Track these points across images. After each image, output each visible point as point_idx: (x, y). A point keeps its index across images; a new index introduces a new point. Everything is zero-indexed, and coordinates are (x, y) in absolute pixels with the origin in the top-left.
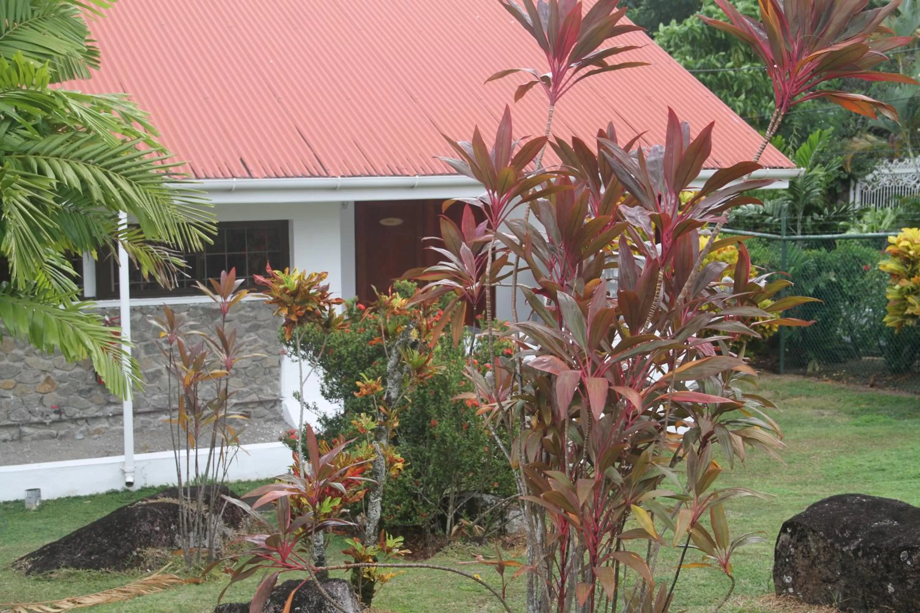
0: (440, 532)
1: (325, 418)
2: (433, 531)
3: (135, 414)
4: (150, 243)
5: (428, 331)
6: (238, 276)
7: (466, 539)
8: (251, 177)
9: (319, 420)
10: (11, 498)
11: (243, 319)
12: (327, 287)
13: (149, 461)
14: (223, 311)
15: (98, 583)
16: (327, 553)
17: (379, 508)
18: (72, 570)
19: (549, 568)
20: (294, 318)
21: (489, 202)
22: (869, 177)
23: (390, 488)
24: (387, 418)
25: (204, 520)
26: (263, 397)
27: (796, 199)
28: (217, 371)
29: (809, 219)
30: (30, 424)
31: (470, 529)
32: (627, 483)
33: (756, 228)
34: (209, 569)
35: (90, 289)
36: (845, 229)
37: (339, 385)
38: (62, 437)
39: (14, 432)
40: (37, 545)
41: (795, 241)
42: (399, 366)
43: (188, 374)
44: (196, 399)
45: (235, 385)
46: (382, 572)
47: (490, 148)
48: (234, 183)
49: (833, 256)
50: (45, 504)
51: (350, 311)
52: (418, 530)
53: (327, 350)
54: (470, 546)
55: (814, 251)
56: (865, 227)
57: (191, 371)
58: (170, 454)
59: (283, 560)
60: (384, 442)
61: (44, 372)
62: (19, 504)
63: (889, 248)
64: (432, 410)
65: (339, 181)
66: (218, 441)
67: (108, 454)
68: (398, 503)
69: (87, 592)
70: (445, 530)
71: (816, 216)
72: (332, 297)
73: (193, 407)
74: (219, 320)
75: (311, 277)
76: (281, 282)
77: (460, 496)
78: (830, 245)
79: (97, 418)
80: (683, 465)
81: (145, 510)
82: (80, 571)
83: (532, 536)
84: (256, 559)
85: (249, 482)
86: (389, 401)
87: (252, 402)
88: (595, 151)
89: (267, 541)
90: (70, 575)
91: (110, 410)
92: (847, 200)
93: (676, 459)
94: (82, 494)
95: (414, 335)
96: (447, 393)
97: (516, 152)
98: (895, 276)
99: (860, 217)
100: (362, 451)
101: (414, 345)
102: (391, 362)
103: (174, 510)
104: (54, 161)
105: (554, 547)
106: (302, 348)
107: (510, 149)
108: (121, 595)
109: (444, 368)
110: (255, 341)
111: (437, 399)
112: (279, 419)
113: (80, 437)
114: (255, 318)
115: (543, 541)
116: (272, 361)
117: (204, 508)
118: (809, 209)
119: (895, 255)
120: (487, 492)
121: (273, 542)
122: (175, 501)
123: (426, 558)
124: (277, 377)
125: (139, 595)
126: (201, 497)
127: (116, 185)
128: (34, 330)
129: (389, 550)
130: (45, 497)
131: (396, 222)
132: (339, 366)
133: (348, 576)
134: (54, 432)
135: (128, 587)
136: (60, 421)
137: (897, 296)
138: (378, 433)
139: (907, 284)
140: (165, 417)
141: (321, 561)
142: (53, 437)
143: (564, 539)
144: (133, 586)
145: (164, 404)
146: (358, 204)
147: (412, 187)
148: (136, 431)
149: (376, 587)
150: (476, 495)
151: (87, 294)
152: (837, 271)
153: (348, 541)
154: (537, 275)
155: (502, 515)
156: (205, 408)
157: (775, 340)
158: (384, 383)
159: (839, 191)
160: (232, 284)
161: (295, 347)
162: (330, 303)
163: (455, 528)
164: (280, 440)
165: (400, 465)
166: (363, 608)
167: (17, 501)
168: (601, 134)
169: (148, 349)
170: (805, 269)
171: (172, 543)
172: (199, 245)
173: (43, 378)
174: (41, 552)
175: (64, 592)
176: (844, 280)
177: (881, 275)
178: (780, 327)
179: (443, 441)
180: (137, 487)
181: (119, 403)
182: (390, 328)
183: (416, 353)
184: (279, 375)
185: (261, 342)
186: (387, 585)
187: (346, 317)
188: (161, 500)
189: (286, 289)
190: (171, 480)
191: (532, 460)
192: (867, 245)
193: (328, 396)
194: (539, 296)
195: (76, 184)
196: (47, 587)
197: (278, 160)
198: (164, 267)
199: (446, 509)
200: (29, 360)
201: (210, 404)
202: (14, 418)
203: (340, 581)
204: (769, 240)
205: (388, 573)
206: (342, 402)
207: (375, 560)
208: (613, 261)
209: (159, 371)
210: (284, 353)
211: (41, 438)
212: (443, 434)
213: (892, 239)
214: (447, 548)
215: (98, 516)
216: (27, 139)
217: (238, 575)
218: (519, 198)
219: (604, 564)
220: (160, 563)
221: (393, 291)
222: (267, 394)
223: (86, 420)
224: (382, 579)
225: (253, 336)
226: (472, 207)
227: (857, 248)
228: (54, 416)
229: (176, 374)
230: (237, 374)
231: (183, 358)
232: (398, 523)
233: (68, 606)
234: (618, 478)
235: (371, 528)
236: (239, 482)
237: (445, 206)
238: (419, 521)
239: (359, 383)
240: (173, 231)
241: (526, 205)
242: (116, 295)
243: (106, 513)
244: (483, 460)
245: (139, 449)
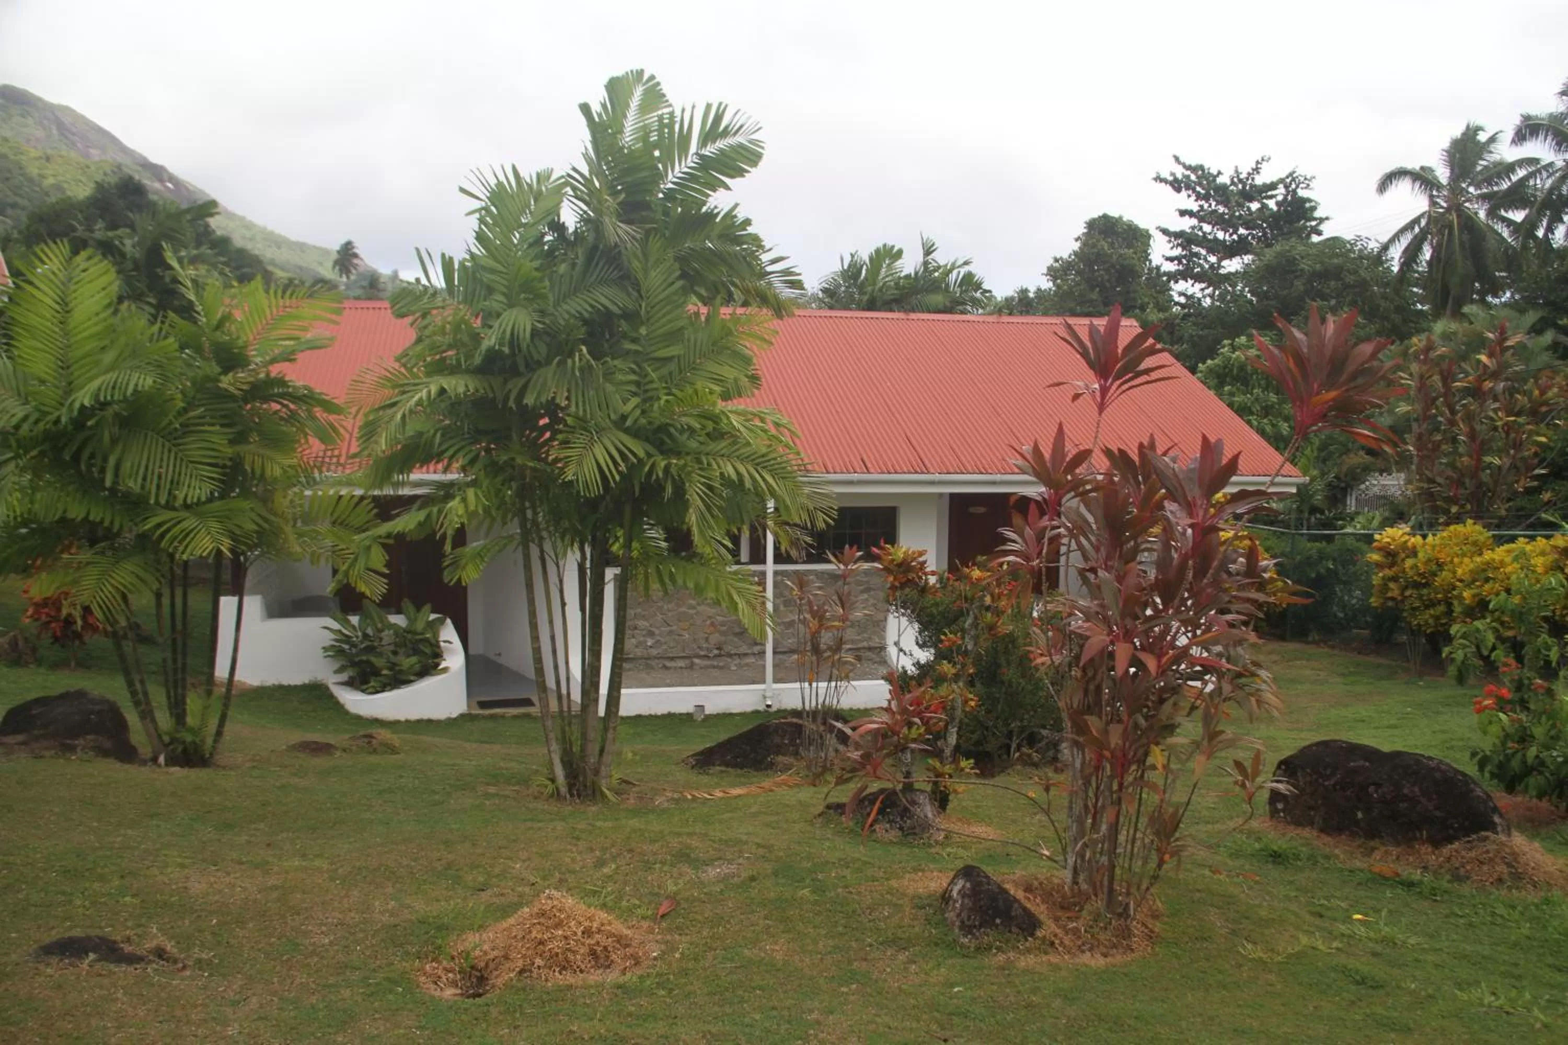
0: (1005, 757)
1: (918, 663)
2: (999, 756)
3: (775, 653)
4: (788, 524)
5: (999, 598)
6: (859, 550)
7: (1025, 764)
8: (869, 472)
9: (914, 665)
10: (684, 711)
11: (859, 583)
12: (925, 562)
13: (783, 690)
14: (844, 576)
15: (743, 780)
16: (914, 768)
17: (955, 736)
18: (723, 768)
19: (1086, 792)
20: (897, 584)
21: (1046, 496)
22: (1363, 487)
23: (966, 720)
24: (964, 665)
25: (821, 737)
26: (872, 644)
27: (1302, 501)
28: (836, 623)
29: (1313, 519)
30: (699, 657)
31: (1029, 756)
32: (1151, 727)
33: (1272, 523)
34: (822, 773)
35: (744, 556)
36: (1343, 527)
37: (930, 637)
38: (721, 668)
39: (687, 661)
40: (700, 747)
41: (1302, 535)
42: (975, 625)
43: (814, 624)
44: (819, 644)
45: (850, 634)
46: (956, 787)
47: (1047, 456)
48: (856, 477)
49: (1330, 549)
50: (708, 717)
51: (940, 580)
52: (988, 755)
53: (922, 610)
54: (1028, 769)
55: (1318, 544)
56: (1358, 526)
57: (816, 622)
58: (797, 685)
59: (875, 772)
60: (961, 684)
61: (710, 617)
62: (689, 715)
63: (1375, 544)
64: (1002, 661)
65: (937, 477)
66: (834, 677)
67: (754, 683)
68: (973, 732)
69: (733, 786)
70: (1009, 755)
71: (1318, 516)
72: (928, 570)
73: (816, 650)
74: (840, 583)
75: (914, 553)
76: (890, 554)
77: (1022, 729)
78: (1329, 539)
79: (746, 655)
80: (1199, 713)
81: (777, 728)
82: (729, 769)
83: (1073, 765)
84: (854, 770)
85: (858, 710)
86: (966, 653)
87: (864, 648)
88: (1136, 458)
89: (861, 756)
90: (722, 772)
91: (756, 649)
92: (1345, 505)
93: (1193, 708)
94: (734, 711)
95: (988, 600)
96: (1014, 647)
97: (1068, 459)
98: (1380, 566)
99: (1352, 519)
100: (943, 690)
101: (988, 608)
102: (969, 621)
103: (799, 728)
104: (719, 459)
105: (1091, 775)
106: (902, 607)
107: (1064, 455)
108: (759, 790)
109: (1011, 627)
110: (867, 600)
111: (1006, 652)
112: (884, 662)
113: (734, 668)
114: (868, 582)
115: (1082, 771)
116: (880, 616)
117: (822, 728)
118: (1314, 510)
119: (1380, 549)
120: (1044, 727)
121: (866, 757)
122: (800, 722)
123: (993, 776)
124: (884, 629)
125: (772, 791)
126: (819, 720)
127: (762, 477)
128: (697, 585)
129: (962, 770)
130: (707, 712)
131: (981, 510)
132: (931, 623)
133: (929, 788)
134: (715, 663)
135: (763, 784)
136: (720, 655)
137: (1381, 582)
138: (956, 678)
139: (1388, 572)
140: (796, 656)
141: (908, 775)
142: (714, 667)
143: (1098, 768)
144: (767, 783)
145: (794, 647)
146: (953, 496)
147: (994, 483)
148: (775, 666)
149: (950, 798)
150: (1035, 730)
151: (743, 560)
152: (1334, 560)
153: (930, 761)
154: (1085, 557)
155: (1055, 745)
156: (825, 651)
157: (1283, 615)
158: (963, 638)
159: (1339, 496)
160: (853, 555)
161: (896, 605)
162: (926, 574)
163: (1017, 755)
164: (883, 678)
165: (973, 703)
166: (939, 813)
167: (688, 714)
168: (1141, 446)
169: (787, 603)
170: (1309, 558)
171: (796, 754)
172: (823, 526)
173: (708, 622)
174: (702, 753)
175: (718, 785)
176: (1340, 568)
177: (1368, 564)
178: (1288, 604)
179: (1010, 686)
180: (774, 709)
181: (763, 645)
182: (969, 595)
183: (989, 615)
184: (885, 627)
185: (872, 601)
186: (960, 796)
187: (938, 586)
188: (789, 720)
189: (893, 560)
190: (799, 706)
191: (1075, 706)
192: (1358, 540)
193: (921, 646)
194: (1088, 574)
195: (734, 476)
196: (705, 779)
197: (890, 459)
198: (794, 543)
199: (1011, 739)
200: (700, 608)
201: (830, 648)
202: (688, 652)
203: (922, 791)
204: (1283, 533)
205: (961, 788)
206: (933, 651)
207: (951, 776)
208: (1149, 546)
209: (793, 621)
210: (888, 611)
211: (707, 667)
212: (1010, 681)
213: (1377, 537)
214: (1010, 771)
215: (745, 729)
216: (701, 443)
217: (841, 781)
218: (1073, 493)
219: (1131, 789)
220: (787, 768)
221: (974, 564)
222: (875, 642)
223: (739, 655)
224: (955, 791)
225: (866, 596)
226: (1036, 502)
227: (1350, 541)
228: (716, 652)
229: (804, 622)
230: (852, 626)
231: (811, 611)
232: (972, 748)
233: (720, 794)
234: (1142, 722)
235: (948, 752)
236: (851, 709)
237: (1013, 499)
238: (988, 748)
239: (943, 637)
240: (805, 516)
241: (1078, 499)
242: (763, 561)
243: (750, 727)
244: (1043, 701)
245: (776, 680)
